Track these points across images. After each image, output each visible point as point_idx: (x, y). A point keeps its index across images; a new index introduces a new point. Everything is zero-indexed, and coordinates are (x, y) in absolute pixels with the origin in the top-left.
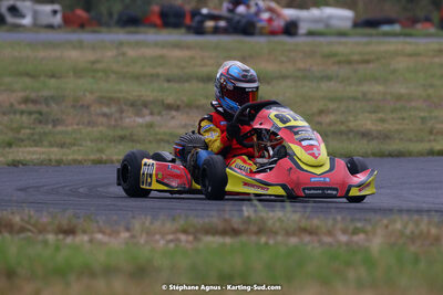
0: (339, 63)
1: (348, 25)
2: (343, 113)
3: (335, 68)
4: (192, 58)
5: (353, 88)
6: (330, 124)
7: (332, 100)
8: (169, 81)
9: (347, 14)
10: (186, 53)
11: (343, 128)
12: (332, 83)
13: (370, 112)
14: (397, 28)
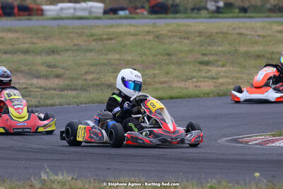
0: (96, 40)
2: (98, 73)
3: (94, 43)
4: (18, 38)
5: (103, 57)
6: (91, 80)
7: (93, 65)
8: (5, 53)
10: (15, 35)
11: (98, 82)
12: (92, 54)
13: (112, 72)
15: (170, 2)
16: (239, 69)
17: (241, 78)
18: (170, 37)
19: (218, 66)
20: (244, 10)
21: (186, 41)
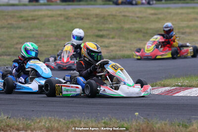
16: (124, 41)
17: (126, 47)
18: (75, 18)
19: (109, 38)
21: (87, 21)
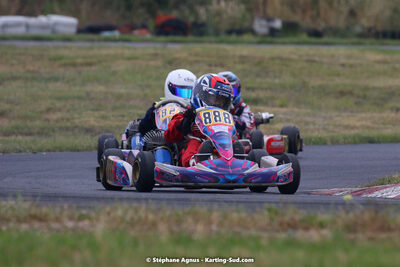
0: (65, 65)
1: (72, 31)
2: (68, 111)
3: (61, 70)
5: (78, 88)
6: (57, 121)
7: (59, 99)
9: (72, 21)
11: (69, 124)
12: (59, 84)
13: (93, 110)
14: (116, 34)
15: (191, 19)
16: (309, 111)
17: (314, 123)
19: (273, 106)
20: (316, 34)
